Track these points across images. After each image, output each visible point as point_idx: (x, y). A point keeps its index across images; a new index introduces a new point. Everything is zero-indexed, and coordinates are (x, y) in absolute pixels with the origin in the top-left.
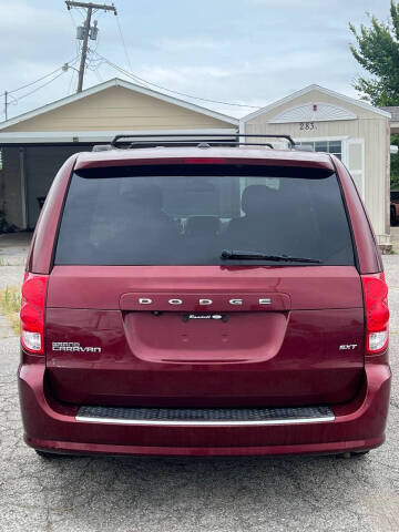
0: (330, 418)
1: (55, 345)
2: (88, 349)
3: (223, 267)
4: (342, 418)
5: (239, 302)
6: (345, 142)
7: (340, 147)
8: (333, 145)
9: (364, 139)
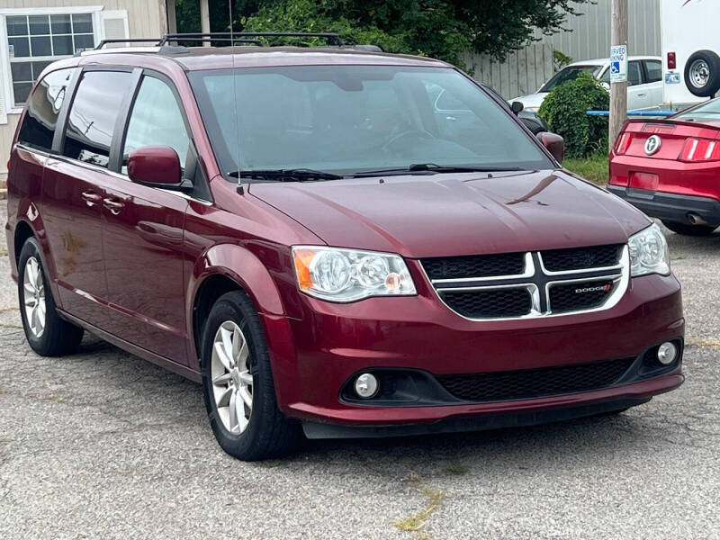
6: (97, 14)
7: (91, 24)
8: (80, 21)
9: (126, 11)
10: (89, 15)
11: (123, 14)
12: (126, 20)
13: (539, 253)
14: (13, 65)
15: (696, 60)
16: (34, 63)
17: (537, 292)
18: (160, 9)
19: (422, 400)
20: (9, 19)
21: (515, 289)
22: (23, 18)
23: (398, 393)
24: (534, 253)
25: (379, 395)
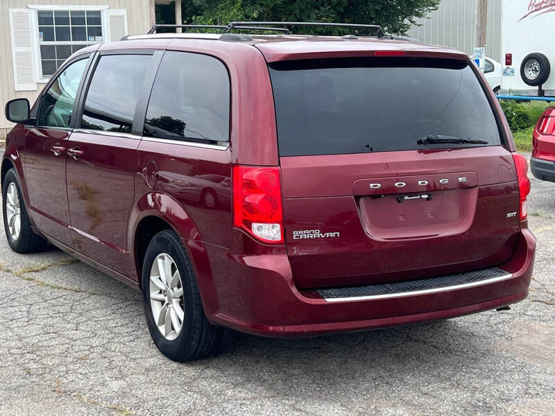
0: (509, 276)
1: (296, 234)
2: (328, 235)
3: (420, 151)
4: (516, 275)
5: (446, 181)
6: (104, 11)
7: (100, 19)
8: (92, 16)
9: (126, 10)
10: (99, 12)
11: (123, 12)
12: (126, 18)
14: (42, 47)
15: (529, 60)
16: (57, 46)
18: (150, 10)
20: (40, 13)
22: (50, 12)
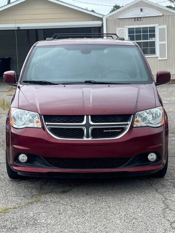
6: (157, 27)
8: (151, 29)
9: (166, 26)
10: (154, 27)
11: (165, 27)
12: (166, 29)
13: (90, 116)
17: (85, 130)
19: (42, 166)
20: (129, 29)
21: (78, 128)
22: (133, 28)
23: (35, 162)
24: (87, 116)
25: (28, 162)
